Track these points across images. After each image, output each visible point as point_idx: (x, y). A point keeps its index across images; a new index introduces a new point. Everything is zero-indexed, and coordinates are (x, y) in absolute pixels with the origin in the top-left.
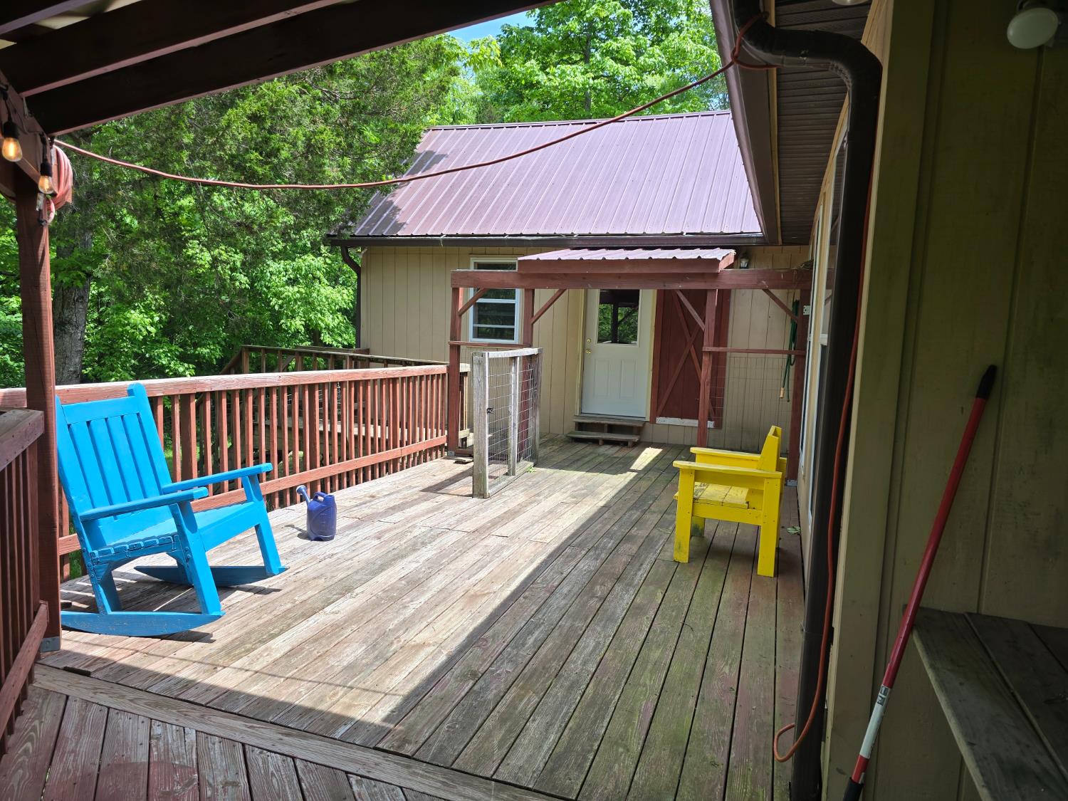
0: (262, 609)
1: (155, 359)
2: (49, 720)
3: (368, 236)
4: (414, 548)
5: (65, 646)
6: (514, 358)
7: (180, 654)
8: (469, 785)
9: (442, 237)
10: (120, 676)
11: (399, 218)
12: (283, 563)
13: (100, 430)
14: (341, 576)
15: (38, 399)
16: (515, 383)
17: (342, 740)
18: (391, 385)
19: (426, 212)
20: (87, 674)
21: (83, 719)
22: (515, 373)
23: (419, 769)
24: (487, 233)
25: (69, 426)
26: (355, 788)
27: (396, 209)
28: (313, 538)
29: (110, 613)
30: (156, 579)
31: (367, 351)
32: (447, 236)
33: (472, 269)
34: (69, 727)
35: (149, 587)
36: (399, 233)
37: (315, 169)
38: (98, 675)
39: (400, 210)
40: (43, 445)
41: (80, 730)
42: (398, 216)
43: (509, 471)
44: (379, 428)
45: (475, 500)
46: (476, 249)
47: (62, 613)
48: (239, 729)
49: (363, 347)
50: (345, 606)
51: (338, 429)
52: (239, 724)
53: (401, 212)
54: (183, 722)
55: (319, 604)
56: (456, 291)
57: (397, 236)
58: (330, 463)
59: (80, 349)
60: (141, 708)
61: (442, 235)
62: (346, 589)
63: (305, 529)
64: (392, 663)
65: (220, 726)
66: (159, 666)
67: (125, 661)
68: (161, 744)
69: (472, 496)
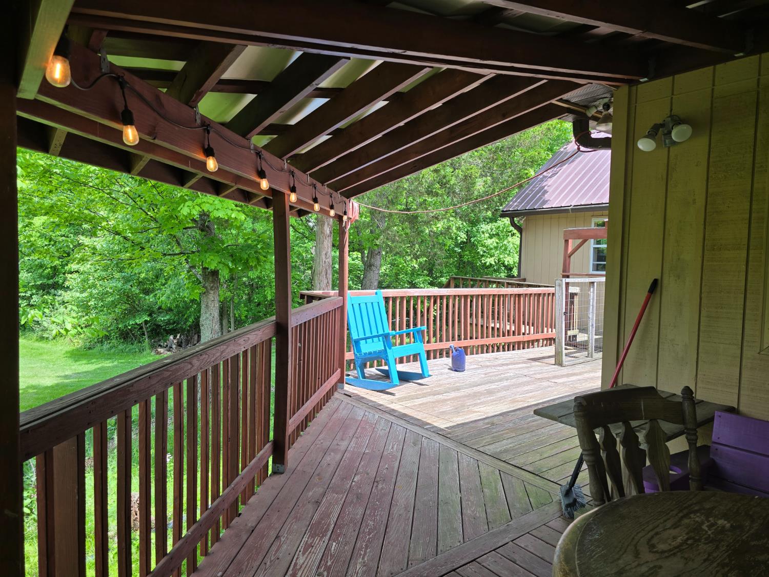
0: (418, 390)
1: (417, 284)
2: (336, 405)
3: (526, 210)
4: (501, 380)
5: (345, 388)
6: (593, 283)
7: (382, 397)
8: (465, 448)
9: (571, 207)
10: (360, 399)
11: (546, 197)
12: (430, 373)
13: (363, 306)
14: (458, 385)
15: (342, 293)
16: (593, 299)
17: (426, 429)
18: (517, 298)
19: (564, 191)
20: (350, 396)
21: (346, 407)
22: (593, 292)
23: (449, 441)
24: (601, 202)
25: (352, 305)
26: (423, 440)
27: (546, 192)
28: (454, 369)
29: (361, 379)
30: (383, 374)
31: (524, 280)
32: (574, 206)
33: (593, 227)
34: (341, 408)
35: (379, 377)
36: (544, 207)
37: (470, 185)
38: (354, 397)
39: (548, 192)
40: (342, 309)
41: (344, 409)
42: (546, 195)
43: (588, 354)
44: (527, 327)
45: (556, 366)
46: (596, 213)
47: (345, 377)
48: (392, 419)
49: (522, 277)
50: (453, 395)
51: (498, 326)
52: (393, 418)
53: (548, 193)
54: (375, 413)
55: (442, 392)
56: (567, 241)
57: (543, 208)
58: (476, 338)
59: (377, 278)
60: (364, 408)
61: (571, 206)
62: (458, 389)
63: (451, 366)
64: (461, 414)
65: (387, 417)
66: (373, 399)
67: (363, 396)
68: (366, 417)
69: (554, 365)
